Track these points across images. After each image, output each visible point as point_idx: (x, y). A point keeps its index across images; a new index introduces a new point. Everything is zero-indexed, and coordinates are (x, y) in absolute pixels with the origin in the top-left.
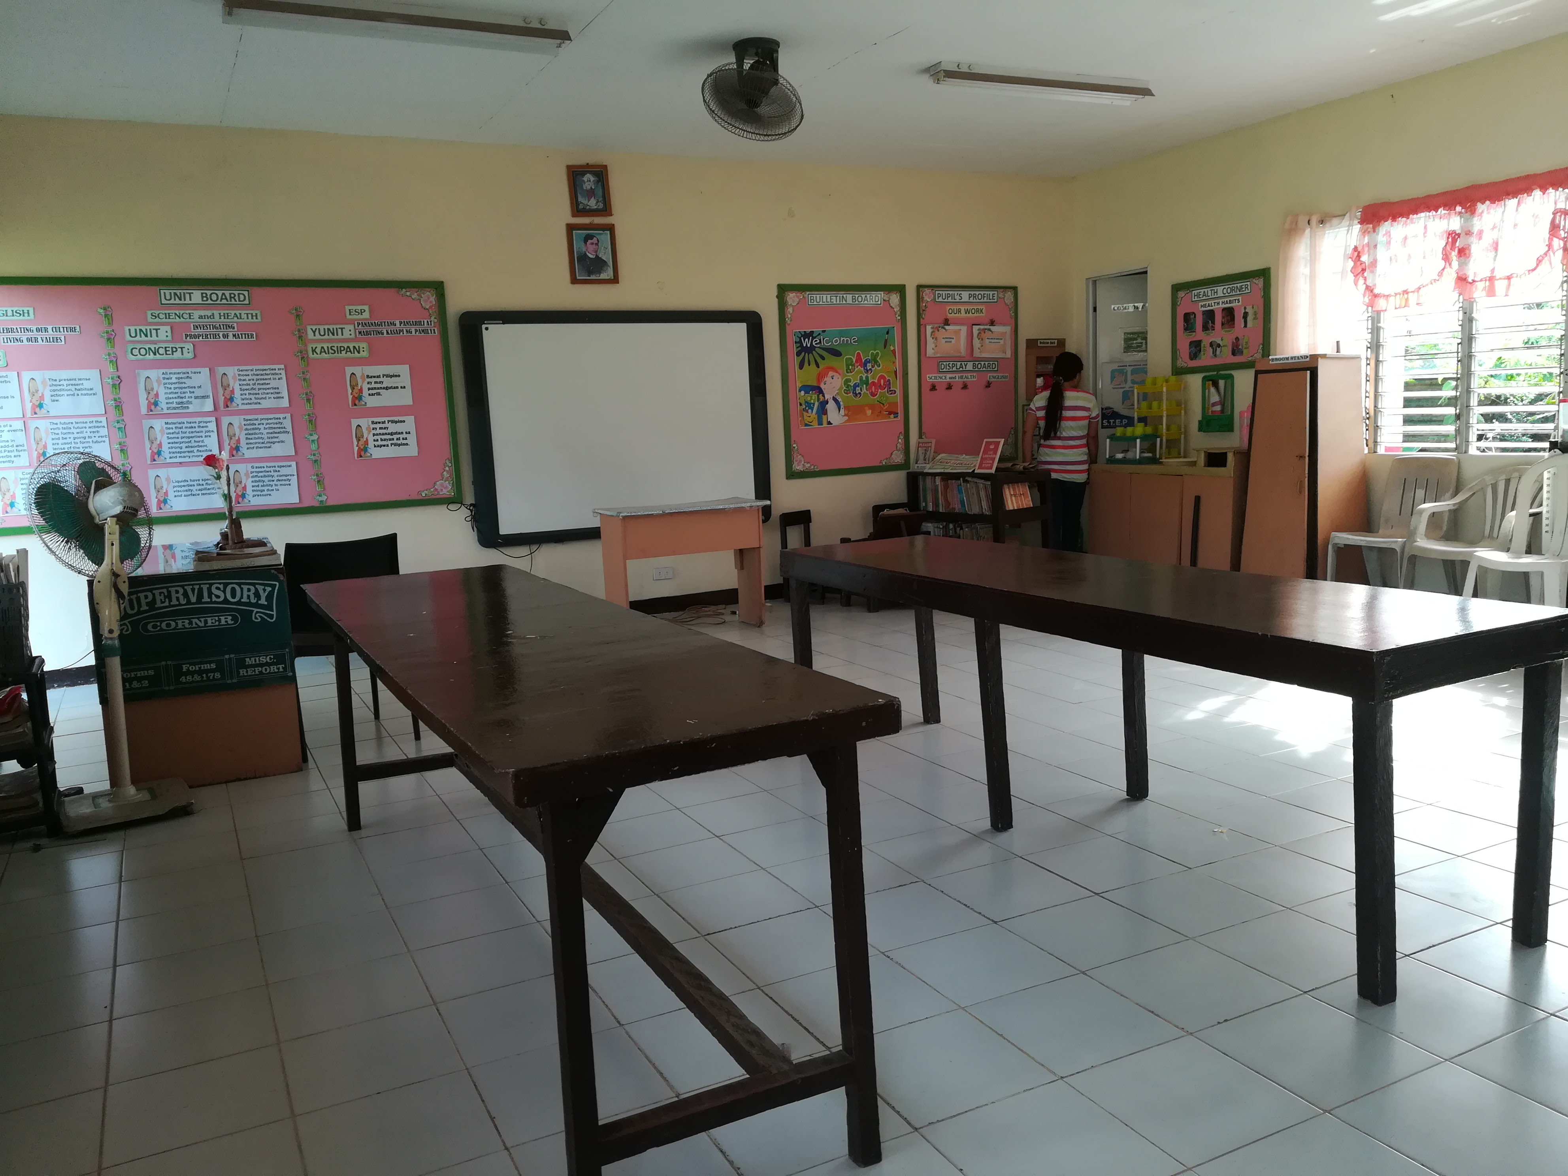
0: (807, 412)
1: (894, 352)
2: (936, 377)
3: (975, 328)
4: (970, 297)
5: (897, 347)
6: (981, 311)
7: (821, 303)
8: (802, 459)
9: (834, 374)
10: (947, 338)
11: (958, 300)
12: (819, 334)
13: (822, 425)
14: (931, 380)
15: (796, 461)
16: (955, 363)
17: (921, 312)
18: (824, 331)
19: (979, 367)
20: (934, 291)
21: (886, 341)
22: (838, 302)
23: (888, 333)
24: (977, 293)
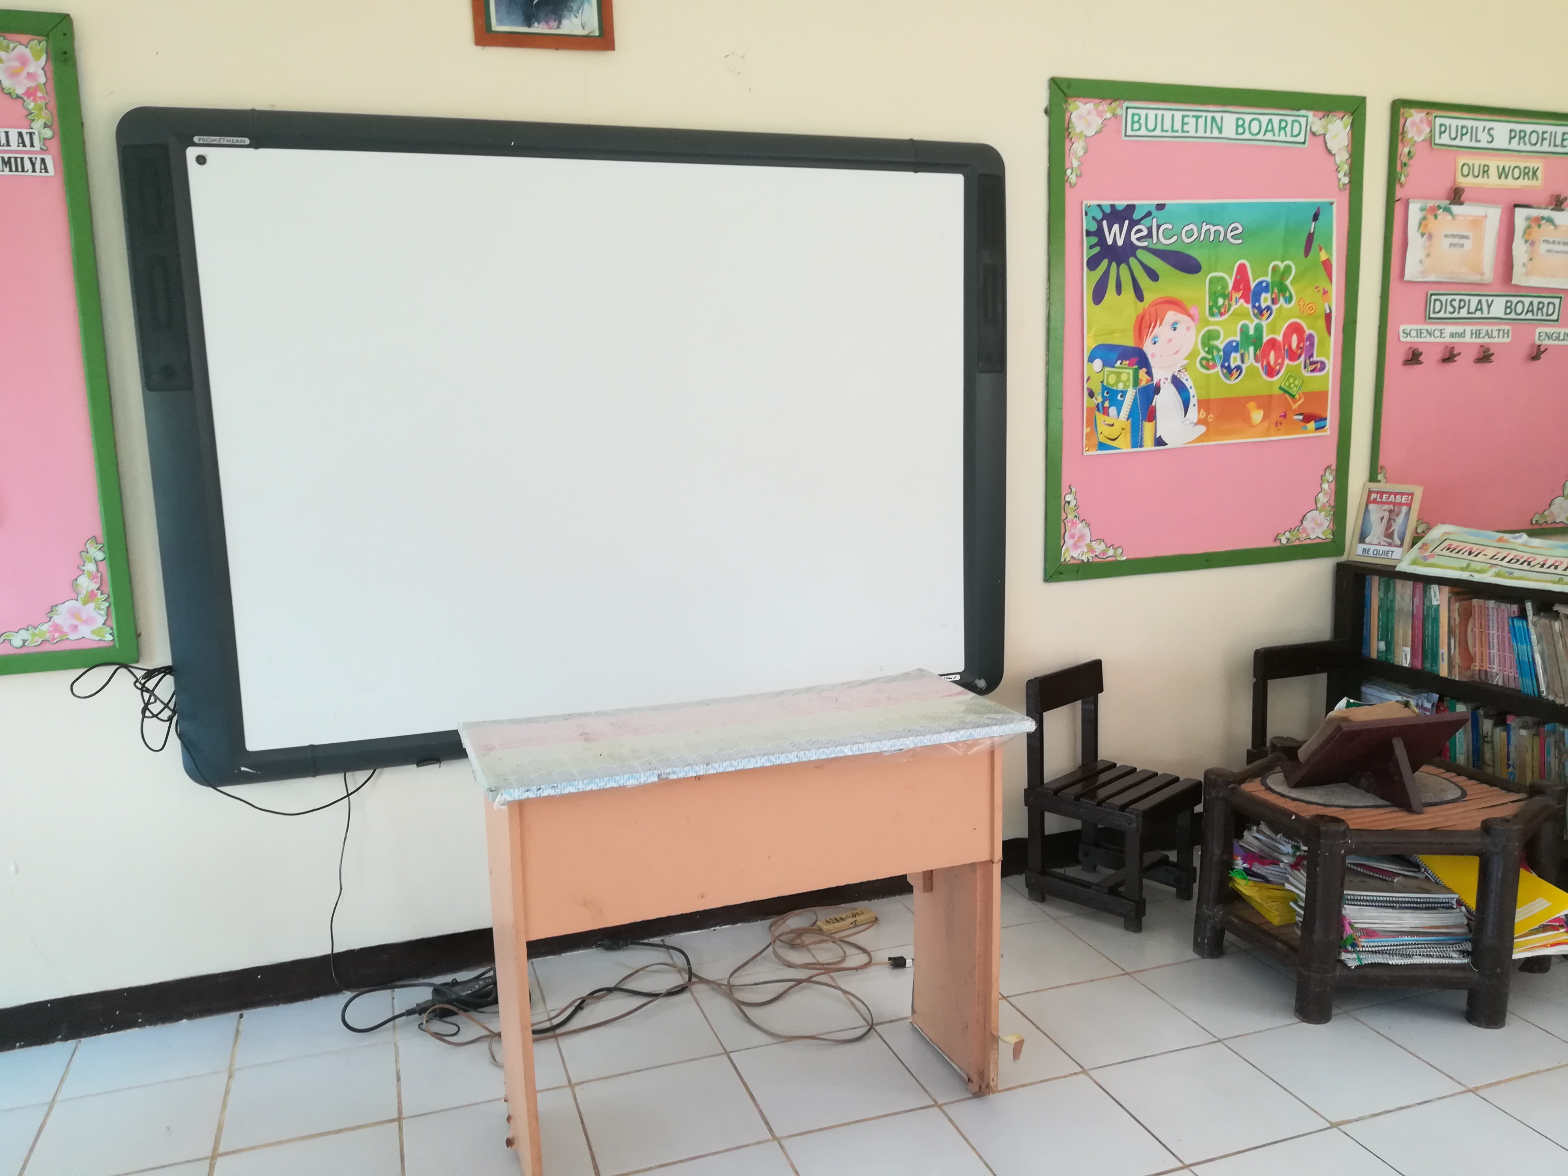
0: (1106, 412)
1: (1327, 265)
2: (1419, 333)
3: (1521, 214)
4: (1511, 138)
5: (1336, 255)
6: (1534, 173)
7: (1158, 132)
8: (1087, 531)
9: (1180, 317)
10: (1454, 236)
11: (1484, 144)
12: (1149, 214)
13: (1141, 446)
14: (1409, 339)
15: (1072, 537)
16: (1467, 298)
17: (1399, 168)
18: (1160, 207)
19: (1519, 310)
20: (1431, 118)
21: (1310, 238)
22: (1201, 133)
23: (1316, 217)
24: (1528, 128)
